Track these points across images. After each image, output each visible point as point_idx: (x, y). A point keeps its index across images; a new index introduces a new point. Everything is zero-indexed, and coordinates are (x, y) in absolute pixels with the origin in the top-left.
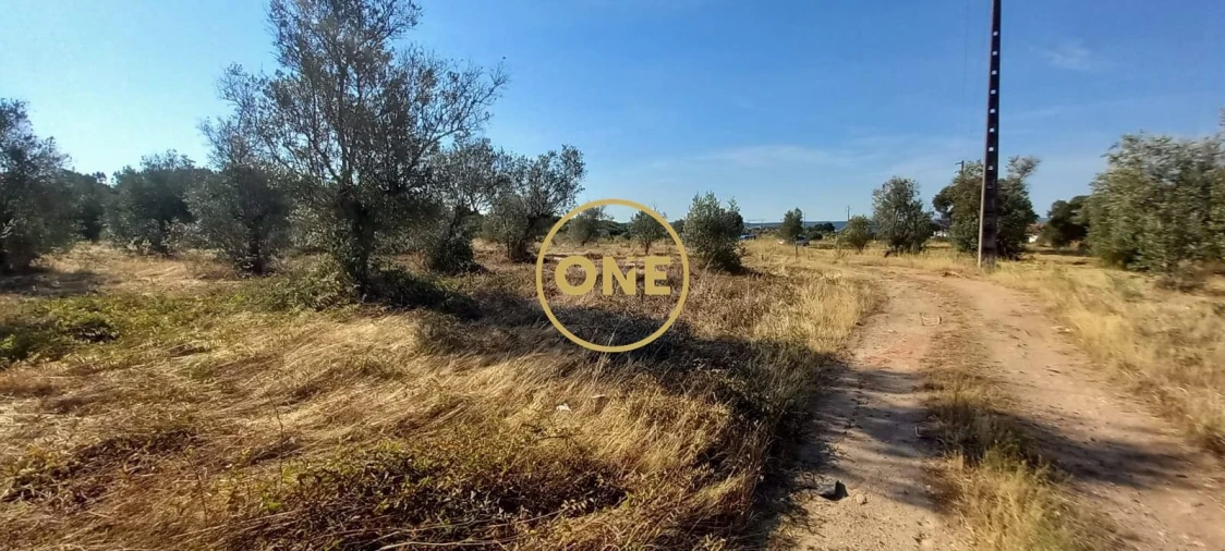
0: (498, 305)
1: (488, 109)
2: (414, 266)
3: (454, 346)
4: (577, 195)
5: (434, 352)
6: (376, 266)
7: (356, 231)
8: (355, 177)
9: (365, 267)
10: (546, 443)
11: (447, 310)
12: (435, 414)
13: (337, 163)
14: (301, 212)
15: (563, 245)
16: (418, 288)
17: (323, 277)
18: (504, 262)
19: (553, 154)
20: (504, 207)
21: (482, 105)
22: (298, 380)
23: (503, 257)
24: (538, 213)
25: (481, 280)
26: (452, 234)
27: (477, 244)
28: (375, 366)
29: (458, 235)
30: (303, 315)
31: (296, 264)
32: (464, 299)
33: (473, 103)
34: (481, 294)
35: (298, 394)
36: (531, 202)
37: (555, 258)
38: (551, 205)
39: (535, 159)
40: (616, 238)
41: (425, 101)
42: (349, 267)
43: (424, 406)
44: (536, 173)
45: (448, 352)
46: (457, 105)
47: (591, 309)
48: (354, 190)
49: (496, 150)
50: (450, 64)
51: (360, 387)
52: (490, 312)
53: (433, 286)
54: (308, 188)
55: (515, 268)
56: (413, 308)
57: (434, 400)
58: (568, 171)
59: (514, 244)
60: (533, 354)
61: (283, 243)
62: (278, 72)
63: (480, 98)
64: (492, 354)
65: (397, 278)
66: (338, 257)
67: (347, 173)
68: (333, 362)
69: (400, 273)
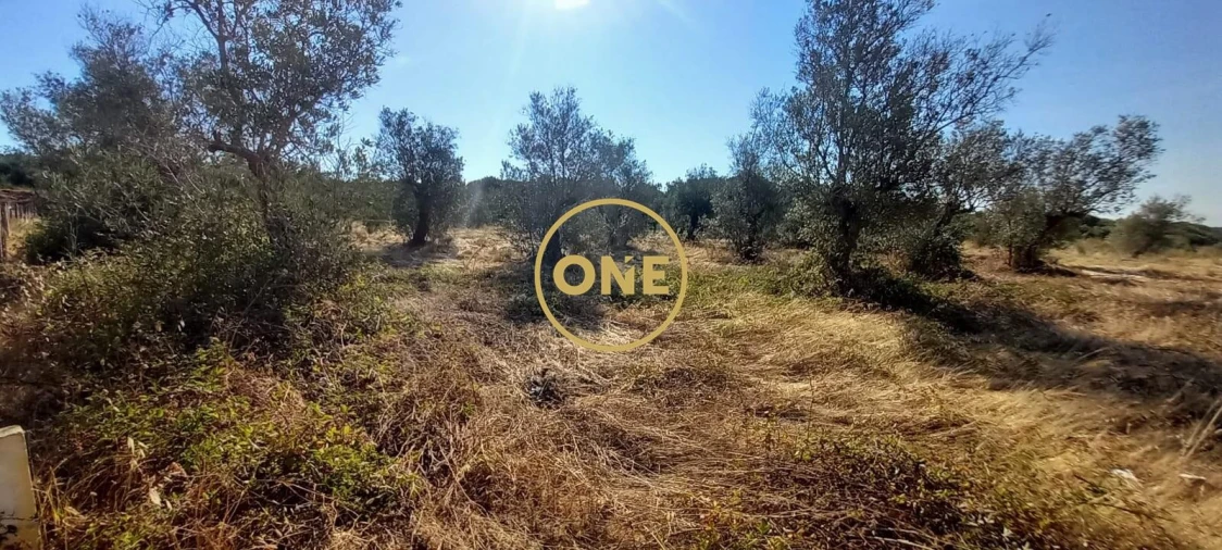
0: (1003, 321)
1: (1014, 84)
2: (891, 264)
3: (949, 359)
4: (1137, 185)
5: (924, 360)
6: (856, 263)
7: (843, 227)
8: (849, 176)
9: (846, 263)
11: (938, 316)
12: (935, 426)
13: (833, 164)
14: (798, 209)
15: (1098, 254)
16: (900, 290)
17: (808, 268)
18: (1001, 270)
19: (1099, 131)
20: (1013, 205)
21: (1006, 80)
22: (794, 356)
23: (1000, 264)
24: (1064, 211)
25: (976, 288)
26: (937, 233)
27: (968, 249)
28: (862, 360)
29: (946, 235)
30: (796, 300)
31: (781, 255)
32: (955, 307)
33: (995, 80)
34: (979, 306)
35: (794, 368)
36: (1055, 196)
37: (1085, 272)
38: (1087, 200)
39: (1068, 139)
40: (1202, 250)
42: (832, 261)
43: (921, 414)
44: (1068, 156)
45: (942, 363)
46: (972, 86)
47: (1163, 350)
48: (847, 188)
49: (1011, 134)
50: (969, 39)
51: (849, 376)
52: (993, 328)
53: (917, 289)
54: (805, 189)
55: (1019, 279)
56: (895, 309)
57: (933, 411)
58: (1127, 152)
59: (1019, 249)
60: (1066, 392)
61: (773, 237)
62: (794, 89)
63: (1006, 71)
64: (1004, 379)
65: (876, 276)
66: (823, 252)
67: (842, 174)
68: (821, 347)
69: (877, 272)
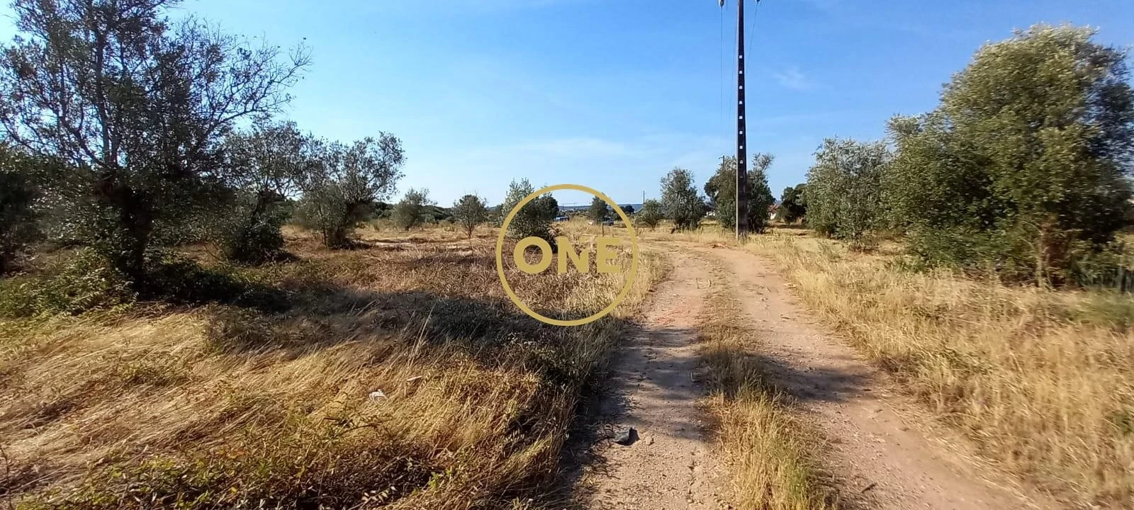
0: (309, 295)
1: (288, 90)
2: (207, 259)
3: (254, 341)
4: (398, 181)
5: (226, 351)
6: (155, 259)
7: (125, 220)
8: (121, 159)
9: (140, 259)
10: (355, 433)
11: (246, 303)
12: (222, 420)
13: (96, 144)
14: (48, 199)
15: (387, 230)
16: (211, 282)
17: (84, 274)
18: (320, 249)
19: (369, 140)
20: (318, 194)
21: (281, 87)
22: (47, 397)
23: (318, 244)
24: (356, 200)
25: (290, 269)
26: (254, 221)
27: (287, 231)
28: (150, 373)
29: (263, 223)
30: (53, 321)
31: (50, 260)
32: (268, 289)
33: (270, 83)
34: (289, 284)
35: (46, 414)
36: (348, 187)
37: (378, 244)
38: (370, 192)
39: (351, 145)
40: (441, 222)
41: (211, 77)
42: (119, 261)
43: (211, 411)
44: (352, 159)
45: (246, 349)
46: (249, 85)
47: (411, 293)
48: (122, 173)
49: (304, 134)
50: (240, 40)
51: (130, 398)
52: (299, 302)
53: (230, 279)
54: (53, 171)
55: (332, 255)
56: (203, 303)
57: (225, 404)
58: (387, 158)
59: (331, 230)
60: (347, 343)
61: (32, 235)
62: (17, 38)
63: (279, 78)
64: (296, 348)
65: (183, 272)
66: (102, 251)
67: (110, 158)
68: (94, 372)
69: (188, 265)
